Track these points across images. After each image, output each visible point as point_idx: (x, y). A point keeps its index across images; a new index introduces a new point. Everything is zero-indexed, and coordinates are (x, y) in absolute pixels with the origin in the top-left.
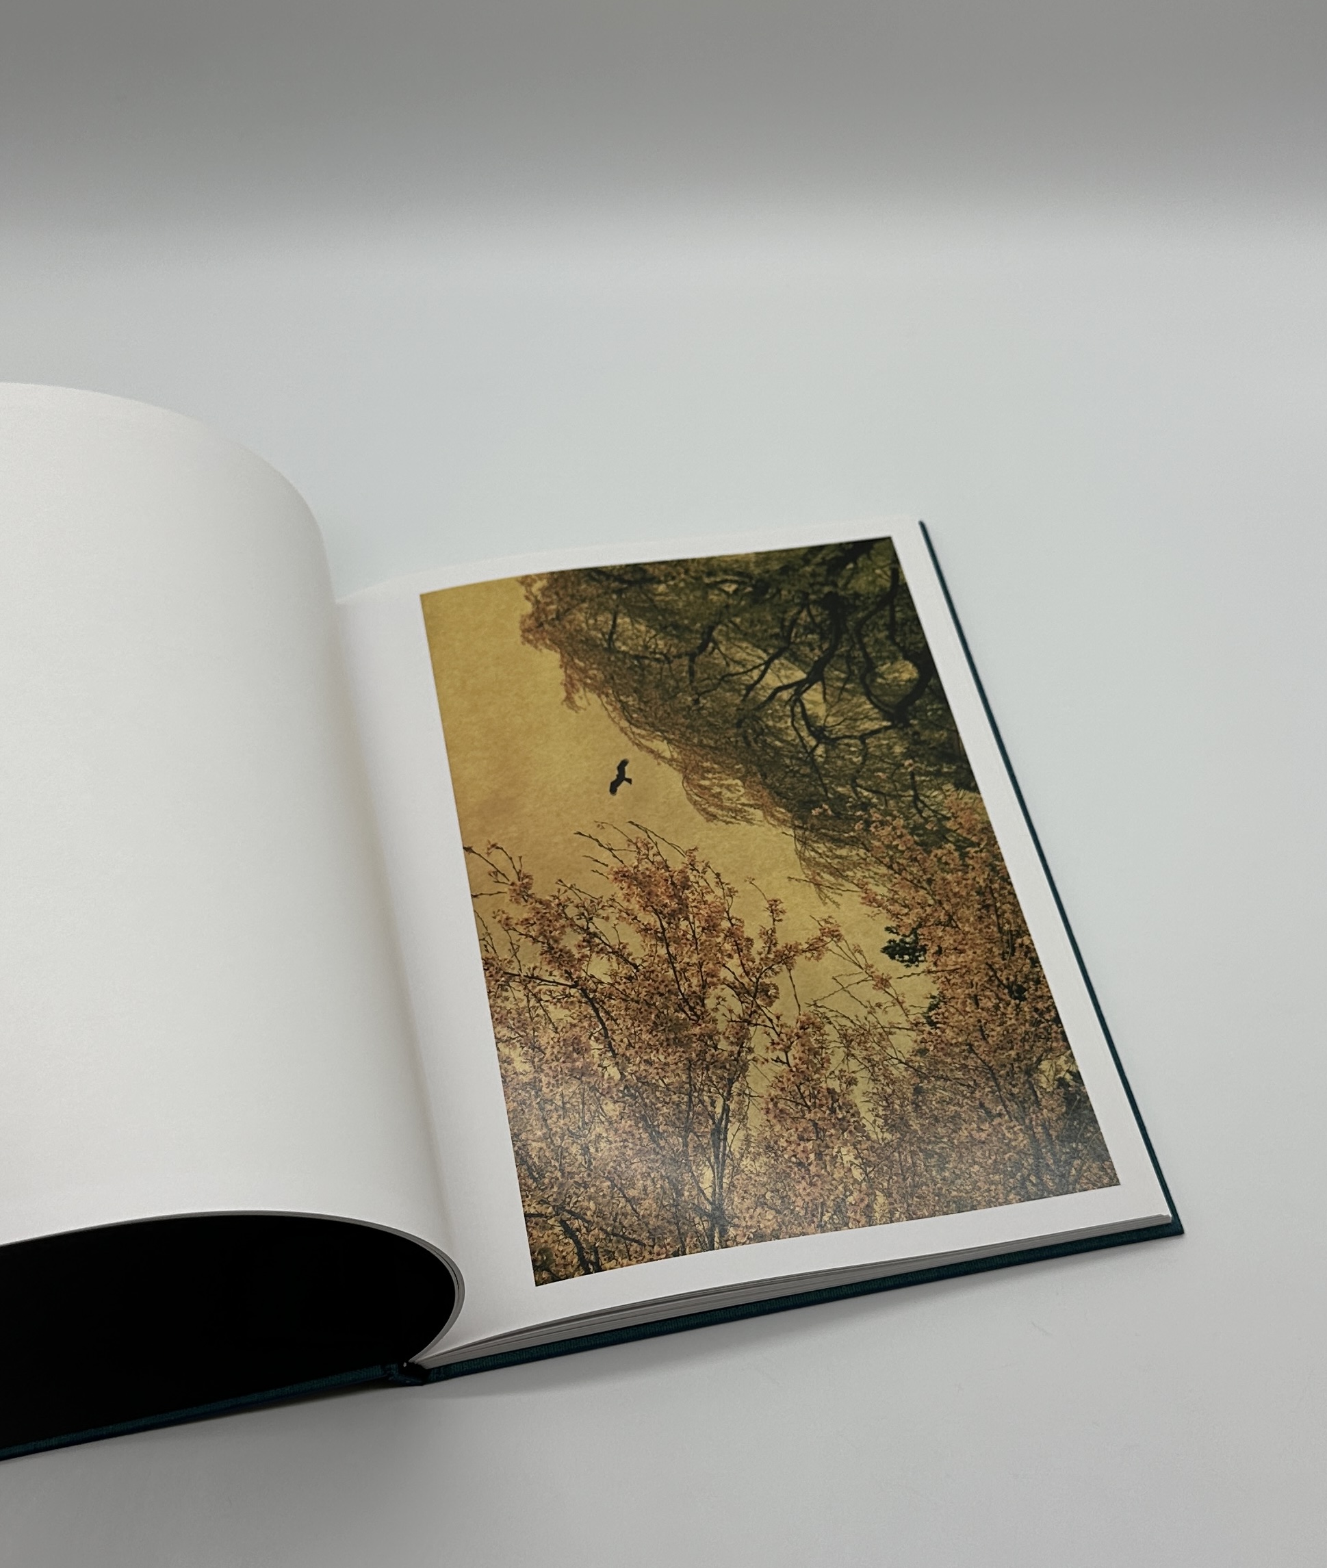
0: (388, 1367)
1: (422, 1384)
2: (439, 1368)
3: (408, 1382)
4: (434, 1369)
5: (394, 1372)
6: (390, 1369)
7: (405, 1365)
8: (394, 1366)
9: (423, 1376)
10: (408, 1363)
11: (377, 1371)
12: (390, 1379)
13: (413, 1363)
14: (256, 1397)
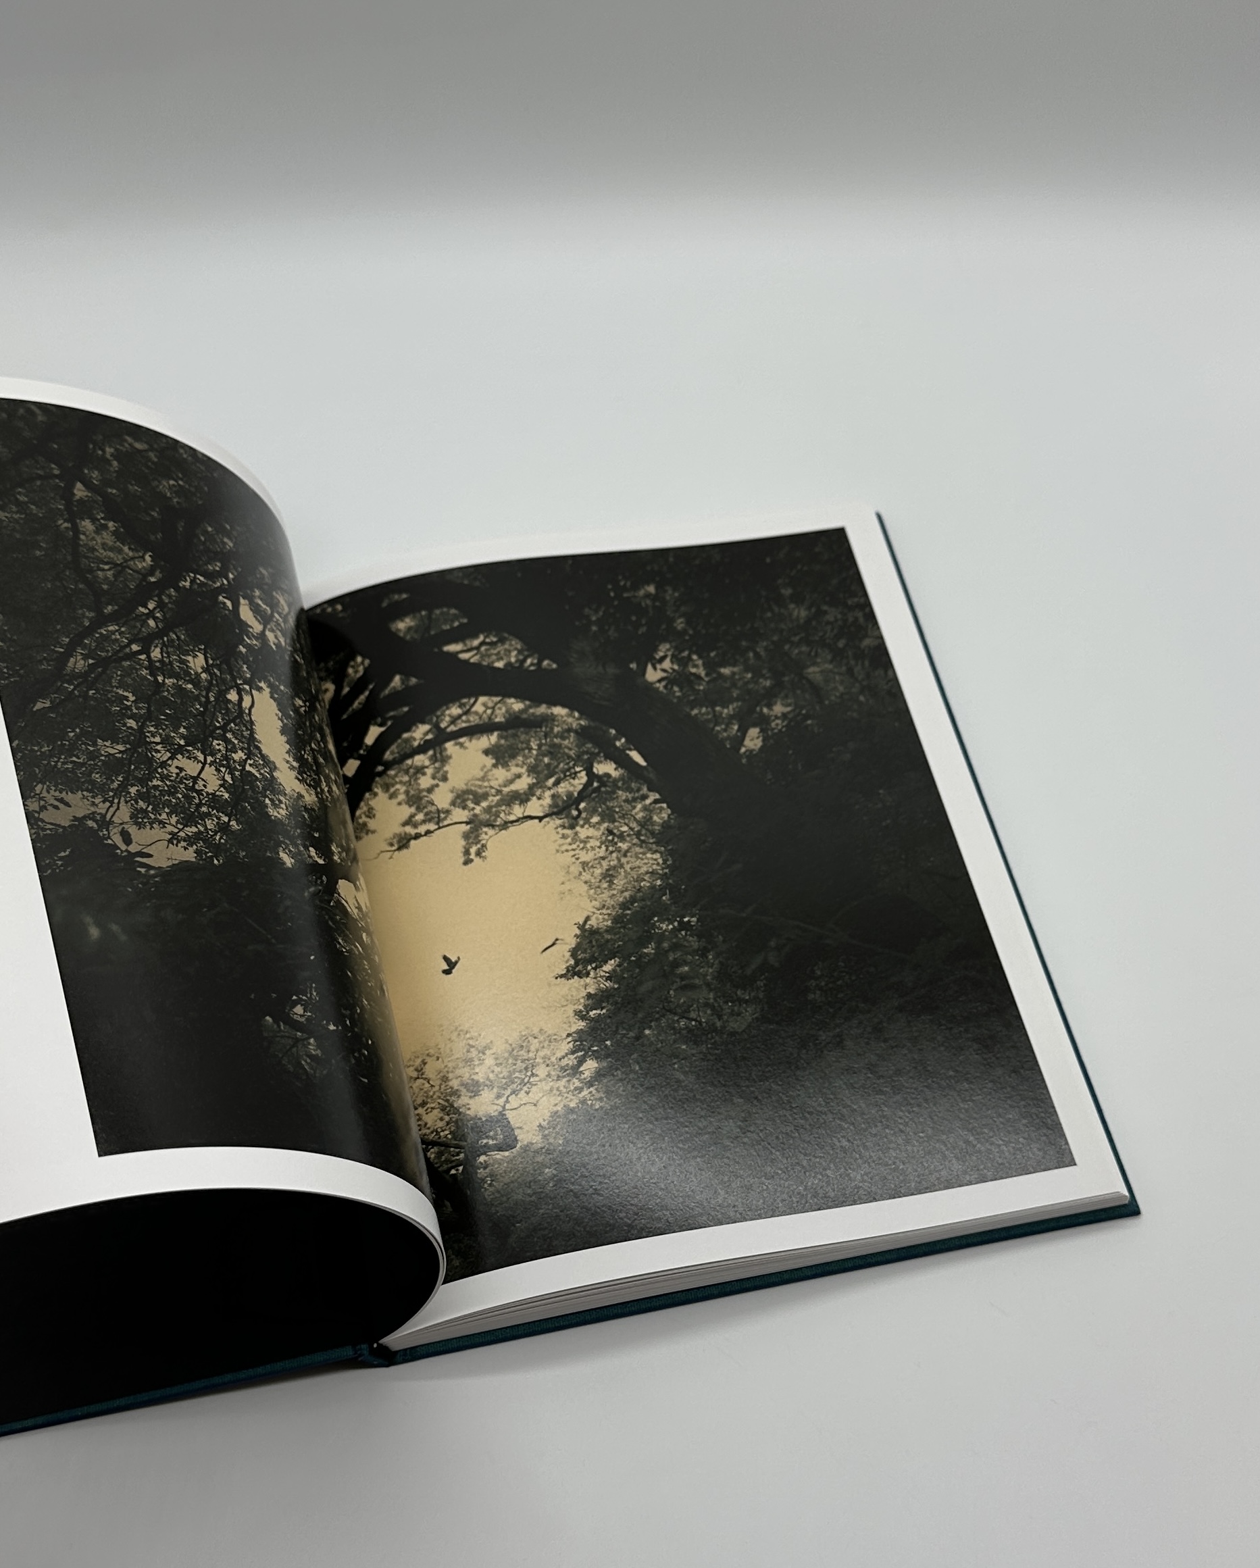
0: (359, 1347)
1: (387, 1366)
2: (406, 1350)
3: (375, 1363)
4: (400, 1351)
5: (365, 1352)
6: (361, 1349)
7: (375, 1345)
8: (364, 1346)
9: (389, 1358)
10: (378, 1344)
11: (348, 1352)
12: (360, 1359)
13: (382, 1345)
14: (228, 1377)
